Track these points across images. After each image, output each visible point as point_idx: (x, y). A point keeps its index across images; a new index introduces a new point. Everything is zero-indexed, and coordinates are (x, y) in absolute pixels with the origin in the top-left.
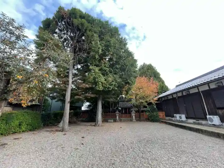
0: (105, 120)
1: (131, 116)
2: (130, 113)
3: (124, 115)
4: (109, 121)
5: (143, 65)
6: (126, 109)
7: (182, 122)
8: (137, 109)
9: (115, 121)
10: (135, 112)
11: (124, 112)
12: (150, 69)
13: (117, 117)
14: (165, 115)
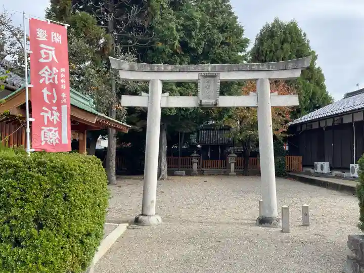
1: (226, 165)
2: (224, 158)
3: (209, 162)
5: (273, 25)
6: (215, 147)
7: (323, 175)
8: (241, 149)
9: (189, 174)
10: (236, 155)
11: (209, 155)
12: (289, 40)
13: (195, 166)
14: (302, 163)
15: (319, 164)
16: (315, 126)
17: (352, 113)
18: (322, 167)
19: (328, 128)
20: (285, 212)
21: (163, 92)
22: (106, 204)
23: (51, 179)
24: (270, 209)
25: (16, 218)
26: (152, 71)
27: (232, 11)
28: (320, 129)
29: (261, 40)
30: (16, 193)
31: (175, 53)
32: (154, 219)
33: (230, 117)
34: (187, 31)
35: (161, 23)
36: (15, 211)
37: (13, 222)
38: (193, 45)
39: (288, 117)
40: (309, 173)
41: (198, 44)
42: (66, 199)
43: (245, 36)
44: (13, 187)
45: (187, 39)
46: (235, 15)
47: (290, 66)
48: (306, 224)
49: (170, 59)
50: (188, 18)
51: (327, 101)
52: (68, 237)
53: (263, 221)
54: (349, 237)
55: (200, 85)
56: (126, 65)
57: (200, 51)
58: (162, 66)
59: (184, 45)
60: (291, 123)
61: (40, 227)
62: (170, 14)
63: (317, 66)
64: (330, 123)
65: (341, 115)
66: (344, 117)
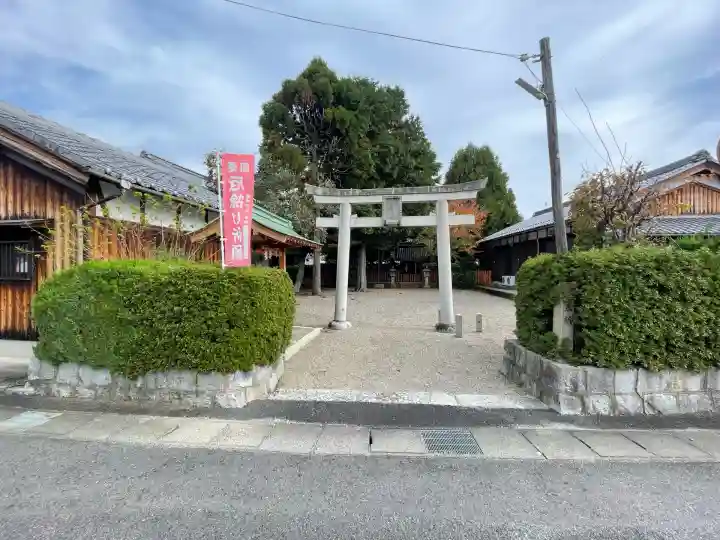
0: (370, 286)
1: (422, 279)
2: (420, 271)
3: (406, 276)
4: (377, 285)
5: (467, 150)
6: (411, 264)
9: (388, 286)
11: (406, 270)
13: (393, 279)
14: (492, 277)
15: (506, 278)
16: (504, 243)
17: (536, 230)
18: (508, 280)
19: (515, 244)
20: (459, 319)
21: (353, 213)
22: (293, 310)
23: (240, 288)
24: (448, 317)
25: (211, 319)
26: (342, 195)
27: (426, 137)
28: (508, 246)
29: (455, 164)
30: (210, 299)
31: (372, 178)
32: (345, 325)
33: (424, 235)
34: (382, 157)
35: (358, 152)
36: (212, 314)
37: (210, 323)
38: (387, 170)
39: (479, 235)
40: (497, 286)
41: (393, 169)
42: (253, 304)
43: (437, 161)
44: (208, 295)
45: (382, 166)
46: (429, 141)
47: (466, 188)
48: (479, 331)
49: (366, 184)
50: (382, 146)
51: (516, 219)
52: (256, 336)
53: (441, 327)
54: (506, 341)
55: (384, 207)
56: (320, 190)
57: (395, 176)
58: (358, 191)
59: (379, 170)
60: (480, 241)
61: (231, 327)
62: (366, 142)
63: (508, 187)
64: (517, 240)
65: (528, 232)
66: (531, 234)
